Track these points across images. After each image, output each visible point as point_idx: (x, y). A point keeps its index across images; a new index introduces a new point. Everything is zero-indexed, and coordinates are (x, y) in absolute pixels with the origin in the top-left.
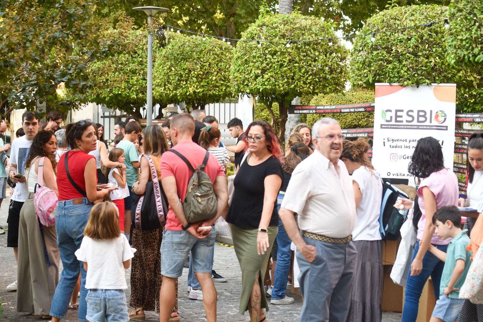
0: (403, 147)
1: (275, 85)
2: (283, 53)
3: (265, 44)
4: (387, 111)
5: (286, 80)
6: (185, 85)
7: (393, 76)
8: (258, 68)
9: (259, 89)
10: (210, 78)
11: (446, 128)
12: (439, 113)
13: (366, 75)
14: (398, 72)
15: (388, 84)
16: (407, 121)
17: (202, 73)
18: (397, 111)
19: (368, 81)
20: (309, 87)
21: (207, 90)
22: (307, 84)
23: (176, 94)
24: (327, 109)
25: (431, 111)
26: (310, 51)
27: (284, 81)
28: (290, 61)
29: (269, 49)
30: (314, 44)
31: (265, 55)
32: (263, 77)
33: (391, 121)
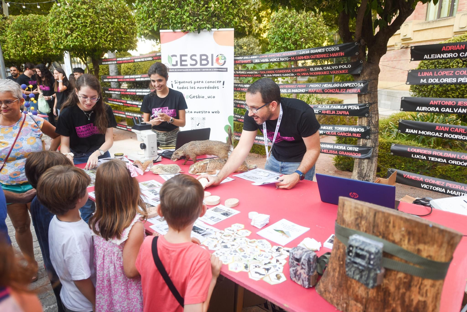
0: (189, 88)
1: (83, 42)
2: (85, 16)
3: (70, 8)
4: (172, 56)
5: (90, 38)
6: (29, 47)
7: (175, 22)
8: (66, 28)
9: (70, 45)
10: (48, 43)
11: (226, 70)
12: (220, 56)
13: (150, 23)
14: (181, 18)
15: (172, 31)
16: (191, 65)
17: (40, 39)
18: (181, 56)
19: (153, 29)
20: (109, 44)
21: (47, 51)
22: (107, 42)
23: (24, 54)
24: (124, 60)
25: (212, 55)
26: (107, 15)
27: (89, 39)
28: (92, 23)
29: (74, 13)
30: (110, 10)
31: (70, 17)
32: (72, 36)
33: (177, 65)
